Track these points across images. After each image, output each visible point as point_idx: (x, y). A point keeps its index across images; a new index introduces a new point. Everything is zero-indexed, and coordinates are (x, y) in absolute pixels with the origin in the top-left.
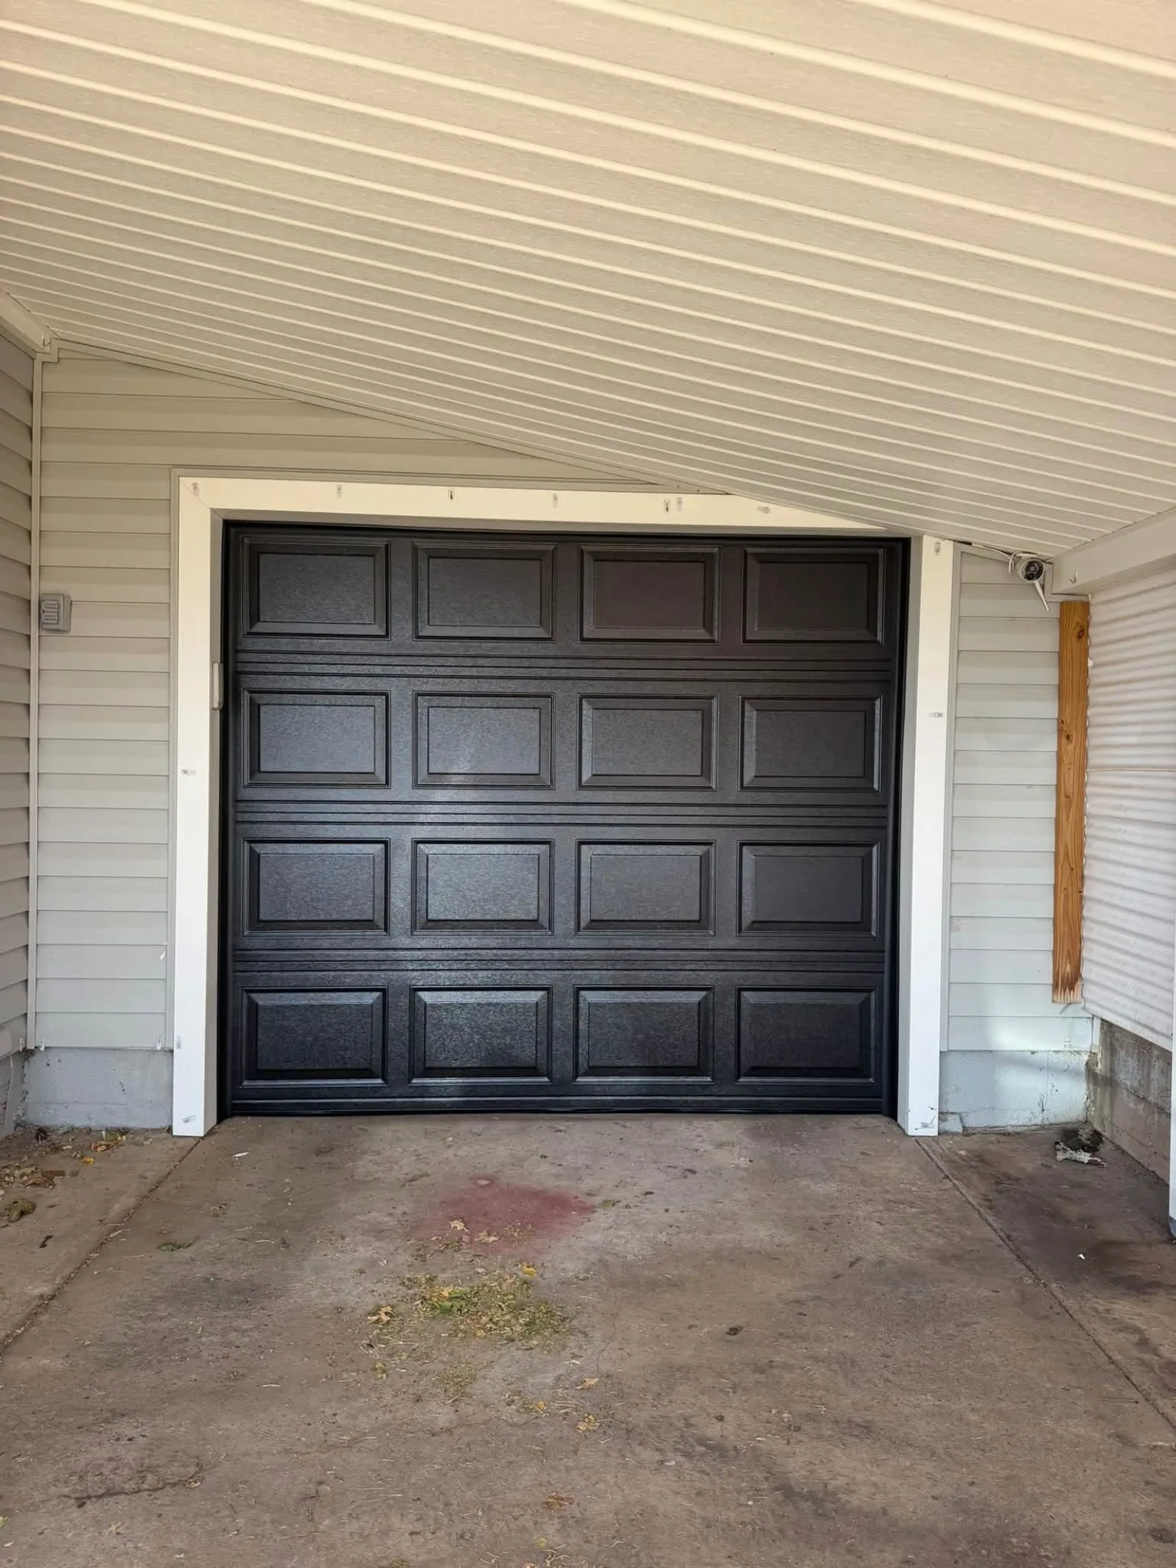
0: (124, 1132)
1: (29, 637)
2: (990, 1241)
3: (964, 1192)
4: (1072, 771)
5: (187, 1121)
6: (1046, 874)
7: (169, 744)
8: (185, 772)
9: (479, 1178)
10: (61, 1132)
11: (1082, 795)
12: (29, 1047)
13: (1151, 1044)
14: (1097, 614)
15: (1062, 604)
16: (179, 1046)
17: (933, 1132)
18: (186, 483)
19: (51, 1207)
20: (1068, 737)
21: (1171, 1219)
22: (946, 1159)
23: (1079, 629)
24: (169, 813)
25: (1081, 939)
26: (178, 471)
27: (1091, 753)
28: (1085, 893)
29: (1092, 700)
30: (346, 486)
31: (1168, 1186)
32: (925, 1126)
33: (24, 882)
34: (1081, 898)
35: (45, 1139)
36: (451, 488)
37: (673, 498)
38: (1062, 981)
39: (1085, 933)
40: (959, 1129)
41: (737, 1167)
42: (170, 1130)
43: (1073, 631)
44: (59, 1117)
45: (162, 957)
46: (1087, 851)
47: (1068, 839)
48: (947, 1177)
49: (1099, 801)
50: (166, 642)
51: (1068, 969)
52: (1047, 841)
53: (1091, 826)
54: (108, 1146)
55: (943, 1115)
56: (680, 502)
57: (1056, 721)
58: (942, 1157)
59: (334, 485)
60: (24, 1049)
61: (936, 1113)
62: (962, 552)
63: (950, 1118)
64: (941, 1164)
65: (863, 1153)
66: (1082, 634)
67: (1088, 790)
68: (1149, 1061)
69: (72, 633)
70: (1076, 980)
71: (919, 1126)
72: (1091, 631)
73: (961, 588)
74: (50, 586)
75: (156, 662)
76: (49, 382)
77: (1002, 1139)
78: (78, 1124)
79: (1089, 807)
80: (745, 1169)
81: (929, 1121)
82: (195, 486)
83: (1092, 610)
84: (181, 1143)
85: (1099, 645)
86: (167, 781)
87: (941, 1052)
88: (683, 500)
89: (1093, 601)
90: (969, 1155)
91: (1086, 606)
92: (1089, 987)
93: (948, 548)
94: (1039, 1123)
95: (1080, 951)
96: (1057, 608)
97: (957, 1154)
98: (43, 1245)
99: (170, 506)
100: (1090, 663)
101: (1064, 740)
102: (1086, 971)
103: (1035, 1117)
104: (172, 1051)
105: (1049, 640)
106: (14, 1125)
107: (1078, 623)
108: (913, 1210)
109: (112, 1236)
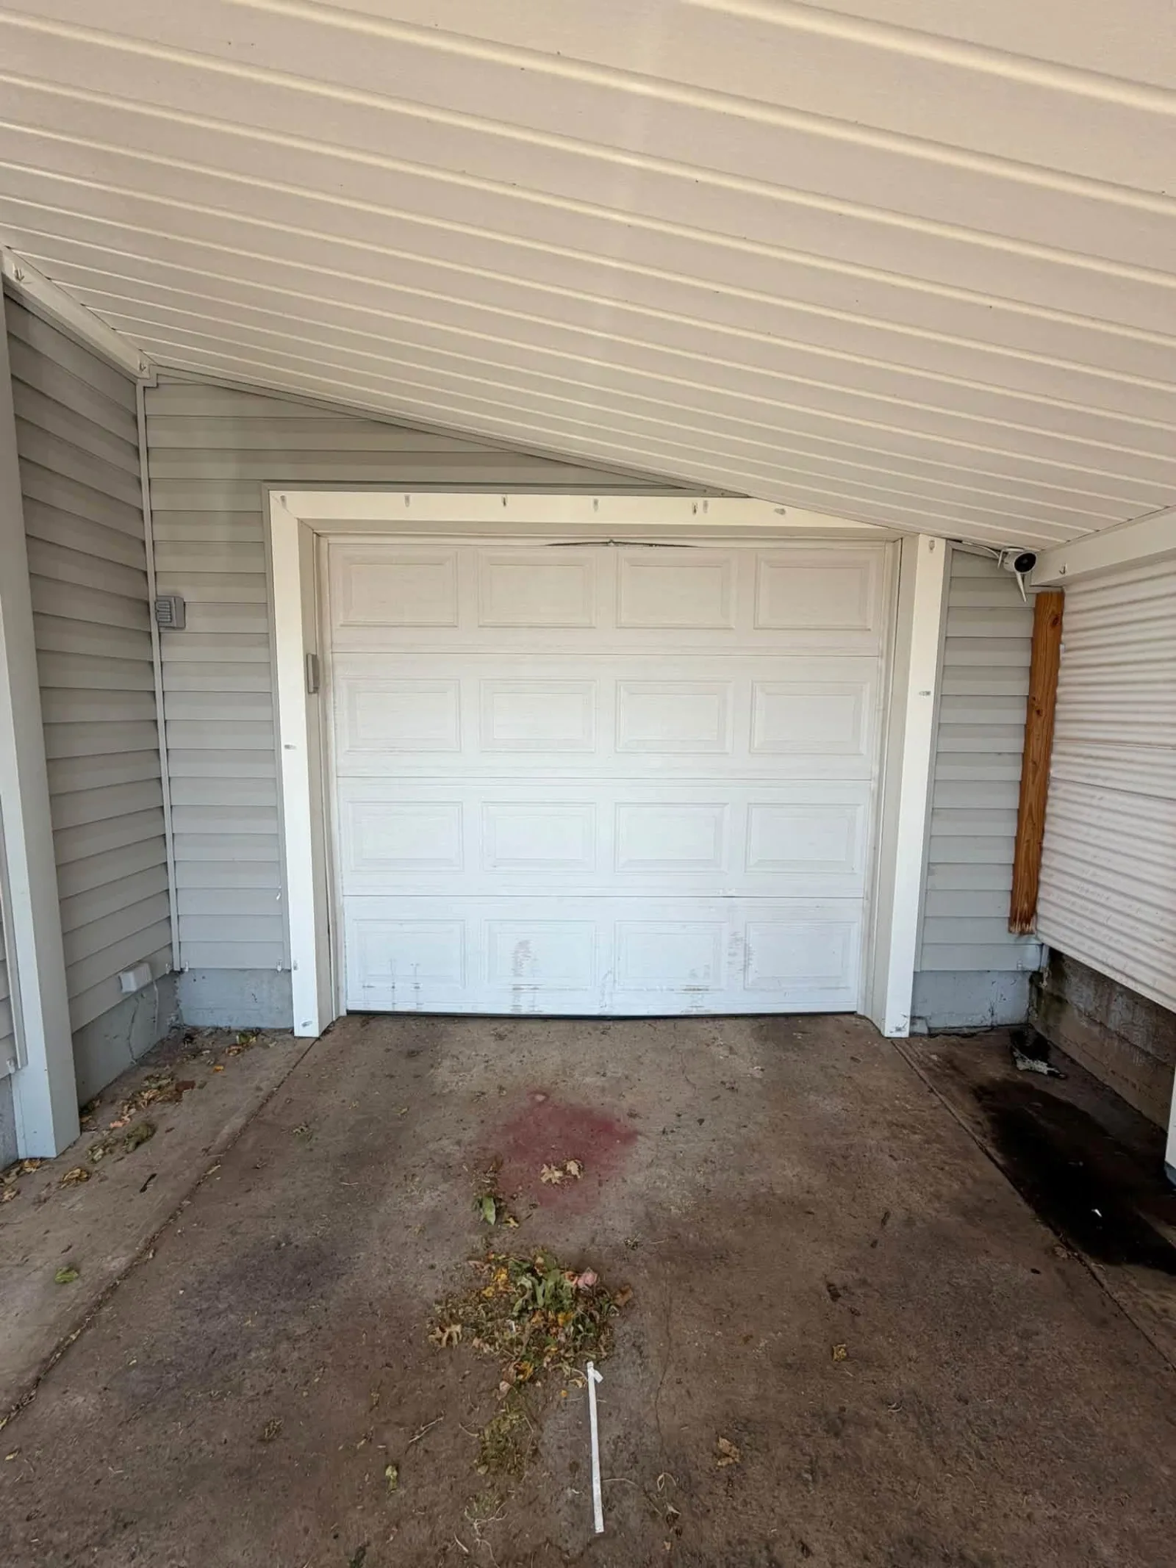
0: (257, 1032)
1: (150, 633)
2: (1001, 1185)
3: (953, 1111)
4: (1040, 742)
5: (305, 1025)
6: (1009, 828)
7: (273, 725)
8: (287, 747)
9: (536, 1092)
10: (206, 1034)
11: (1047, 764)
12: (175, 969)
13: (1113, 981)
14: (1070, 605)
15: (1038, 595)
16: (295, 968)
17: (905, 1034)
18: (275, 496)
19: (168, 1131)
20: (1039, 712)
21: (1169, 1166)
22: (923, 1066)
23: (1053, 617)
24: (276, 783)
25: (1038, 882)
26: (266, 484)
27: (1058, 726)
28: (1045, 844)
29: (1061, 680)
30: (413, 496)
31: (1166, 1135)
32: (899, 1030)
33: (162, 839)
34: (1041, 849)
35: (191, 1042)
36: (504, 496)
37: (700, 501)
38: (1021, 914)
39: (1042, 878)
40: (925, 1031)
41: (753, 1078)
42: (292, 1032)
43: (1048, 620)
44: (205, 1020)
45: (278, 898)
46: (1048, 810)
47: (1032, 798)
48: (931, 1091)
49: (1061, 767)
50: (265, 636)
51: (1026, 905)
52: (1011, 800)
53: (1054, 789)
54: (239, 1050)
55: (914, 1019)
56: (706, 505)
57: (1025, 699)
58: (920, 1063)
59: (402, 495)
60: (172, 971)
61: (908, 1020)
62: (953, 550)
63: (919, 1022)
64: (922, 1073)
65: (852, 1058)
66: (1057, 621)
67: (1053, 757)
68: (1110, 994)
69: (186, 630)
70: (1032, 915)
71: (894, 1030)
72: (1065, 619)
73: (951, 582)
74: (164, 588)
75: (259, 654)
76: (150, 406)
77: (964, 1041)
78: (222, 1024)
79: (1053, 772)
80: (760, 1081)
81: (901, 1026)
82: (283, 498)
83: (1067, 600)
84: (300, 1043)
85: (1069, 632)
86: (273, 755)
87: (915, 973)
88: (709, 503)
89: (1067, 592)
90: (941, 1060)
91: (1061, 596)
92: (1041, 920)
93: (941, 546)
94: (989, 1024)
95: (1037, 893)
96: (1033, 599)
97: (929, 1059)
98: (144, 1189)
99: (261, 517)
100: (1062, 647)
101: (1034, 714)
102: (1041, 908)
103: (986, 1020)
104: (290, 971)
105: (1023, 628)
106: (168, 1029)
107: (1053, 612)
108: (916, 1136)
109: (210, 1172)
